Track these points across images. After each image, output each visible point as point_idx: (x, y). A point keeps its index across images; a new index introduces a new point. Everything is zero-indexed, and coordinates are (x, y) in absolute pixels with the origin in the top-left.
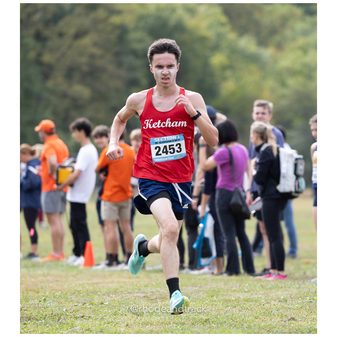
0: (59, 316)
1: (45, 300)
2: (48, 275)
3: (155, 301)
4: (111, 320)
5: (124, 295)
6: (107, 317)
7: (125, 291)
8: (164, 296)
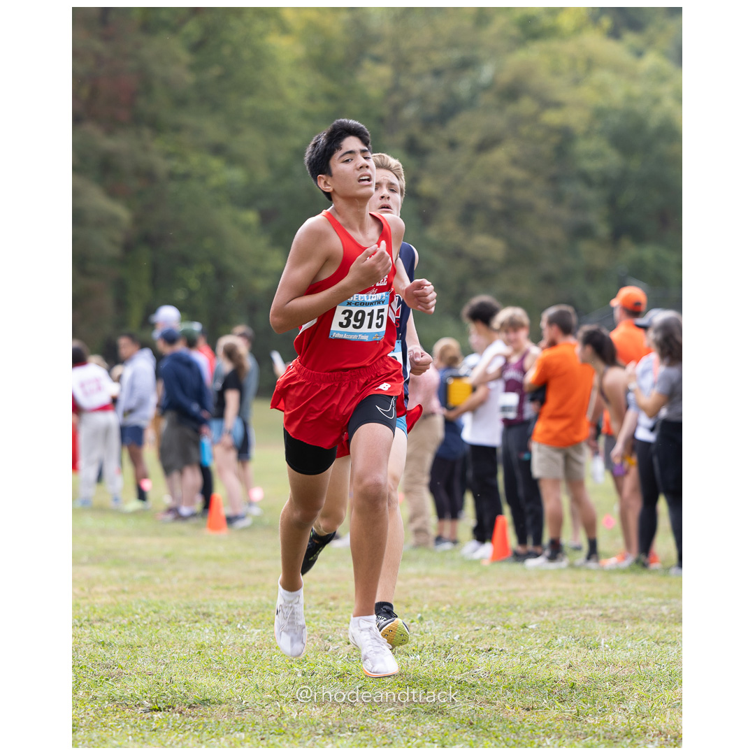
0: (446, 649)
1: (421, 619)
2: (427, 575)
3: (620, 624)
4: (540, 658)
5: (564, 612)
6: (534, 652)
7: (566, 605)
8: (637, 615)
